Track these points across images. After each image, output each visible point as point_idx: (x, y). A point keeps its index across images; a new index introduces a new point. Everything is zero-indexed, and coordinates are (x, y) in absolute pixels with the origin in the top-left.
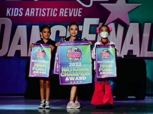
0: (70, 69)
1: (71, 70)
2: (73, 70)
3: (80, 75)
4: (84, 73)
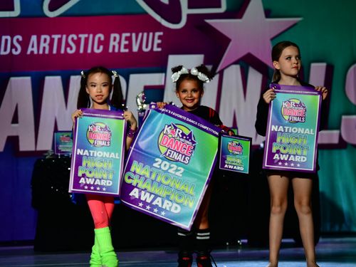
0: (151, 173)
1: (153, 177)
2: (158, 179)
3: (168, 197)
4: (180, 197)
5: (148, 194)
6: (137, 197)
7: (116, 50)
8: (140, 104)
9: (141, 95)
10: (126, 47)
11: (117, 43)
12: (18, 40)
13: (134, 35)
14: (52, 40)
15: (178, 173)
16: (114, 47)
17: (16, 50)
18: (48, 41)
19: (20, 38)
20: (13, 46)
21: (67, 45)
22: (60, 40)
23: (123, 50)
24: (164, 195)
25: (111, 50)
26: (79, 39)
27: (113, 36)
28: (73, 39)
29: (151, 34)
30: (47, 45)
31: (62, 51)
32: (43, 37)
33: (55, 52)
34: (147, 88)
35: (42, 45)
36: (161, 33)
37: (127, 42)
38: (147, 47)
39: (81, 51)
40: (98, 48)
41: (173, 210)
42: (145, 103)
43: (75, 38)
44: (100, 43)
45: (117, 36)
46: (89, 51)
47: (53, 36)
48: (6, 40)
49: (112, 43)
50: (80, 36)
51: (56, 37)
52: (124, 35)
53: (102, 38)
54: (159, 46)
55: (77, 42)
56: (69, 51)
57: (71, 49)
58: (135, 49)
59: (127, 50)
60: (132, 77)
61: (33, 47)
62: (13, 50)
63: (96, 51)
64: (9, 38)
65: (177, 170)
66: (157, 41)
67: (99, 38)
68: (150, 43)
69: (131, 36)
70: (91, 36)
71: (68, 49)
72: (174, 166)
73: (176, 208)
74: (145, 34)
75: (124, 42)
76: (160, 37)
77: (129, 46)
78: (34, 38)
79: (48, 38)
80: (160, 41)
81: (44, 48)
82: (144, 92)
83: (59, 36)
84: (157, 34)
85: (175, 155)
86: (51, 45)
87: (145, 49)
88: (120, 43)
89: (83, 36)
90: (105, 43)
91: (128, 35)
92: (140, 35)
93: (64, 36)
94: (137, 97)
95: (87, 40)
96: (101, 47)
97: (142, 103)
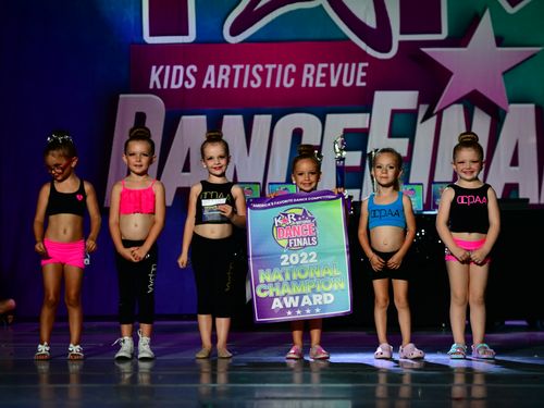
0: (283, 274)
3: (314, 291)
4: (327, 284)
5: (291, 298)
6: (281, 307)
7: (311, 85)
8: (338, 150)
9: (339, 140)
10: (322, 80)
11: (312, 76)
12: (192, 71)
13: (332, 66)
14: (233, 71)
15: (312, 260)
16: (308, 80)
17: (190, 83)
18: (228, 73)
19: (195, 69)
20: (186, 78)
21: (251, 77)
22: (242, 71)
23: (318, 84)
24: (309, 290)
25: (304, 85)
26: (266, 70)
27: (306, 66)
28: (258, 70)
29: (354, 65)
30: (226, 77)
31: (245, 85)
32: (222, 67)
33: (236, 85)
34: (347, 132)
35: (221, 77)
36: (366, 64)
37: (324, 75)
38: (348, 81)
39: (268, 85)
40: (289, 82)
41: (326, 302)
42: (345, 150)
43: (261, 69)
44: (291, 75)
45: (312, 67)
46: (278, 85)
47: (234, 67)
48: (178, 71)
49: (305, 75)
50: (267, 66)
51: (238, 67)
52: (321, 66)
53: (294, 70)
54: (363, 79)
55: (263, 74)
56: (253, 85)
57: (256, 82)
58: (334, 83)
59: (324, 85)
60: (330, 117)
61: (210, 79)
62: (186, 83)
63: (286, 85)
64: (181, 68)
65: (309, 257)
66: (361, 74)
67: (290, 69)
68: (352, 76)
69: (329, 67)
70: (280, 66)
71: (252, 82)
72: (303, 254)
73: (329, 298)
74: (347, 65)
75: (320, 75)
76: (364, 69)
77: (326, 80)
78: (211, 68)
79: (228, 68)
80: (364, 74)
81: (223, 81)
82: (343, 136)
83: (242, 66)
84: (361, 65)
85: (299, 242)
86: (232, 77)
87: (345, 84)
88: (315, 76)
89: (270, 67)
90: (298, 76)
91: (326, 65)
92: (340, 66)
93: (248, 67)
94: (335, 142)
95: (275, 71)
96: (292, 81)
97: (341, 150)
